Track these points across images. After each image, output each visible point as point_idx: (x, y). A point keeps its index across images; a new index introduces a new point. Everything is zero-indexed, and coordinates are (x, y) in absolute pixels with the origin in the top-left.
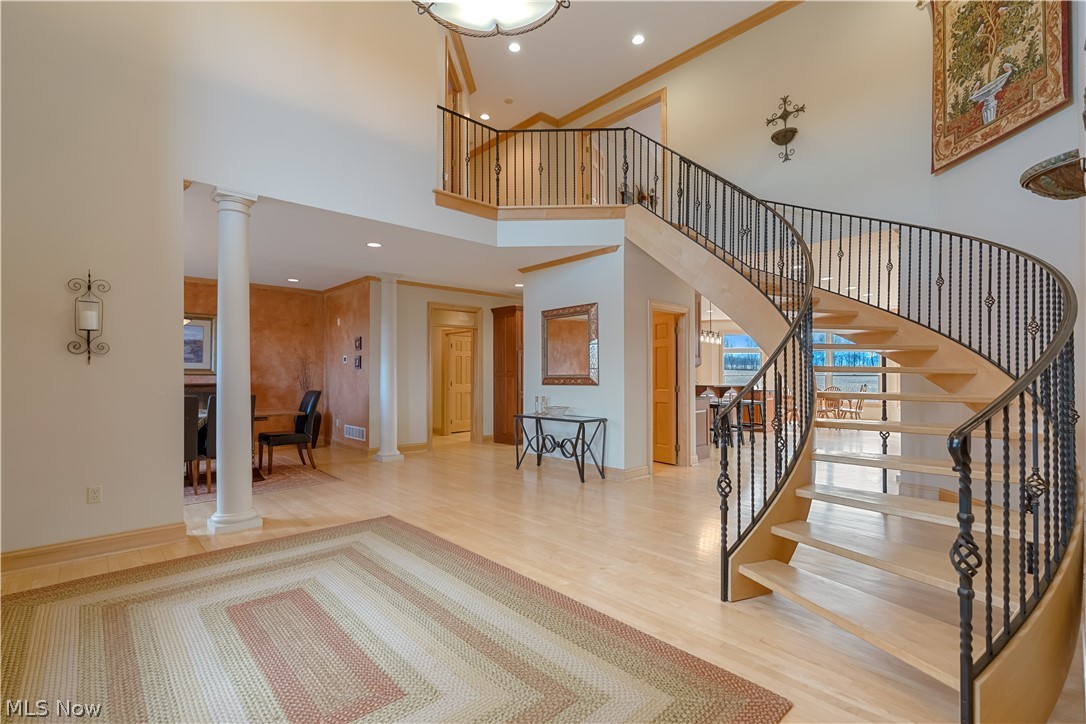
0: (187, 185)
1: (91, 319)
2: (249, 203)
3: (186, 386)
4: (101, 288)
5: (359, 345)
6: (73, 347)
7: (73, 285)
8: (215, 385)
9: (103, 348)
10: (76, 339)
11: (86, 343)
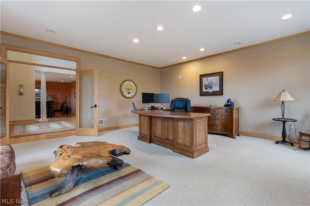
0: (36, 71)
1: (22, 91)
2: (46, 73)
3: (36, 101)
4: (23, 86)
5: (75, 94)
6: (19, 94)
7: (19, 86)
8: (40, 101)
9: (23, 94)
10: (19, 93)
11: (21, 94)
